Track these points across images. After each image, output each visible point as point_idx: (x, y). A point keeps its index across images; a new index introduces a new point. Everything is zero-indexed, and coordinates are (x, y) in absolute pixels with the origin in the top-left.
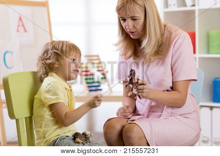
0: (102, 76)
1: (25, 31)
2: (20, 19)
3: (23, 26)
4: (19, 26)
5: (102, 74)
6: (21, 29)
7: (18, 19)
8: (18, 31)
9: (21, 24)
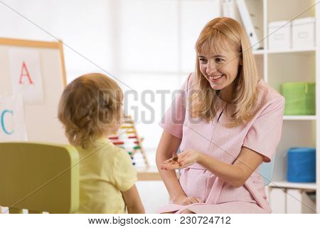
0: (135, 145)
1: (31, 82)
2: (24, 65)
3: (28, 75)
4: (22, 75)
5: (135, 143)
6: (25, 79)
7: (21, 65)
8: (21, 82)
9: (25, 72)
